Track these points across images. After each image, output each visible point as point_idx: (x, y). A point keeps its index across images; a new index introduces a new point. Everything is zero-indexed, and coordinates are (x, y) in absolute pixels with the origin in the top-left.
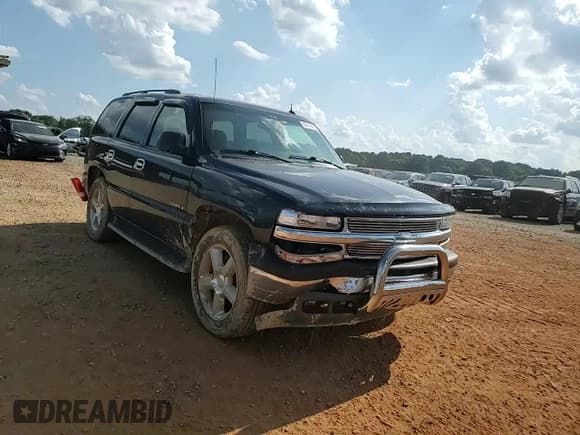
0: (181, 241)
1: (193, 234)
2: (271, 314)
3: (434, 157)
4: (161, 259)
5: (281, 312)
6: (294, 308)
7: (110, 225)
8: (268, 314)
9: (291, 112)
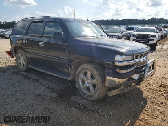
0: (68, 69)
1: (73, 66)
2: (114, 91)
3: (110, 20)
4: (59, 76)
5: (118, 89)
6: (122, 87)
7: (29, 66)
8: (113, 91)
9: (88, 20)
